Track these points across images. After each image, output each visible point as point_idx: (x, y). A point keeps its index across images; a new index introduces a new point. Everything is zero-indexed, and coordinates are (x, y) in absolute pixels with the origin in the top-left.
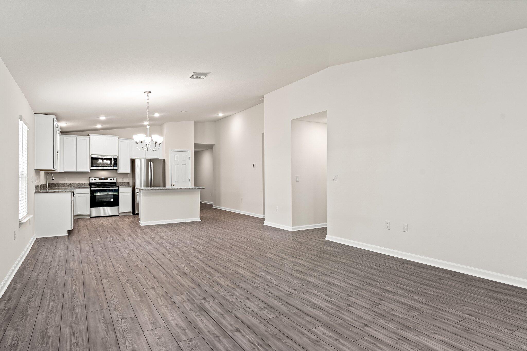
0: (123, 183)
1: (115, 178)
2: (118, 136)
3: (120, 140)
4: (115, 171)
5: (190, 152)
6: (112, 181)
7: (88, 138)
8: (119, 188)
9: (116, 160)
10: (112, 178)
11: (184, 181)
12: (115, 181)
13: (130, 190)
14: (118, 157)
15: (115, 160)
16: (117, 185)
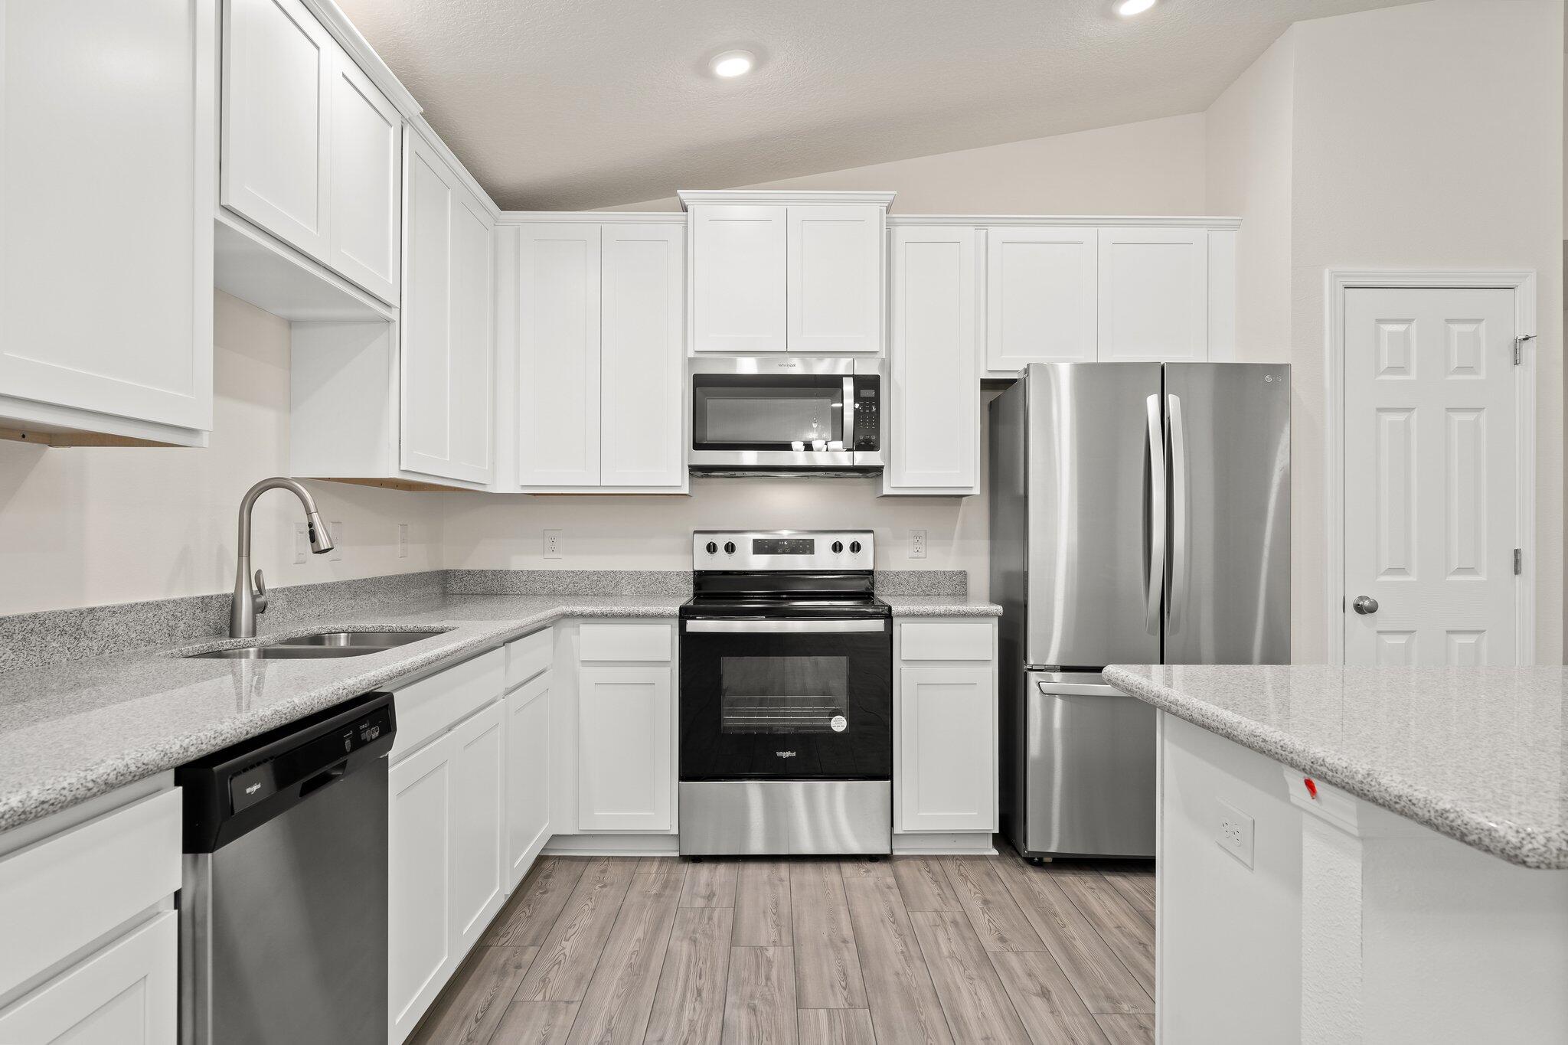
0: (920, 575)
1: (865, 540)
2: (888, 195)
3: (902, 233)
4: (863, 483)
5: (1527, 289)
6: (846, 561)
7: (679, 229)
8: (896, 621)
9: (871, 393)
10: (846, 540)
11: (1460, 570)
12: (863, 561)
13: (985, 638)
14: (887, 364)
15: (868, 387)
16: (884, 596)
